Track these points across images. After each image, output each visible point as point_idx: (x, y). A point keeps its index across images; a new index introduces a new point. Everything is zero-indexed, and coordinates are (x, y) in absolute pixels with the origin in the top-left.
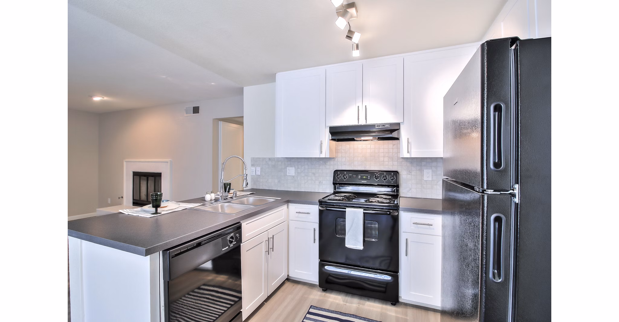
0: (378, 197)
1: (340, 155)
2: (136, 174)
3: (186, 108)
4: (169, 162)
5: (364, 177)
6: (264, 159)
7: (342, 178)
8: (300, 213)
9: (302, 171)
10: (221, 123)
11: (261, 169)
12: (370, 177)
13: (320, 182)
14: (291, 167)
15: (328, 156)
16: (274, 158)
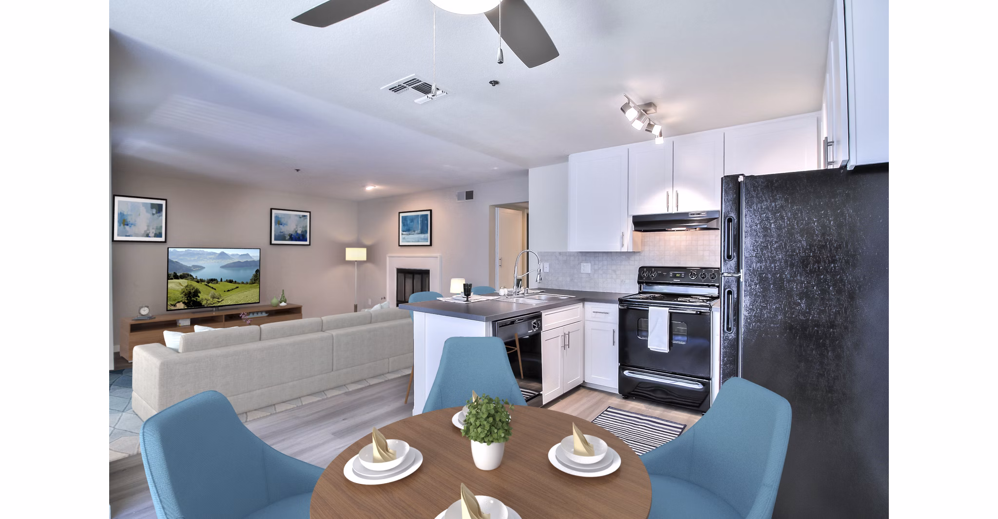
0: (692, 298)
1: (647, 248)
2: (400, 271)
3: (458, 193)
4: (439, 258)
5: (677, 275)
6: (553, 253)
7: (649, 275)
8: (597, 312)
9: (600, 268)
10: (498, 210)
11: (550, 266)
12: (685, 275)
13: (622, 281)
14: (586, 263)
15: (631, 250)
16: (566, 253)
